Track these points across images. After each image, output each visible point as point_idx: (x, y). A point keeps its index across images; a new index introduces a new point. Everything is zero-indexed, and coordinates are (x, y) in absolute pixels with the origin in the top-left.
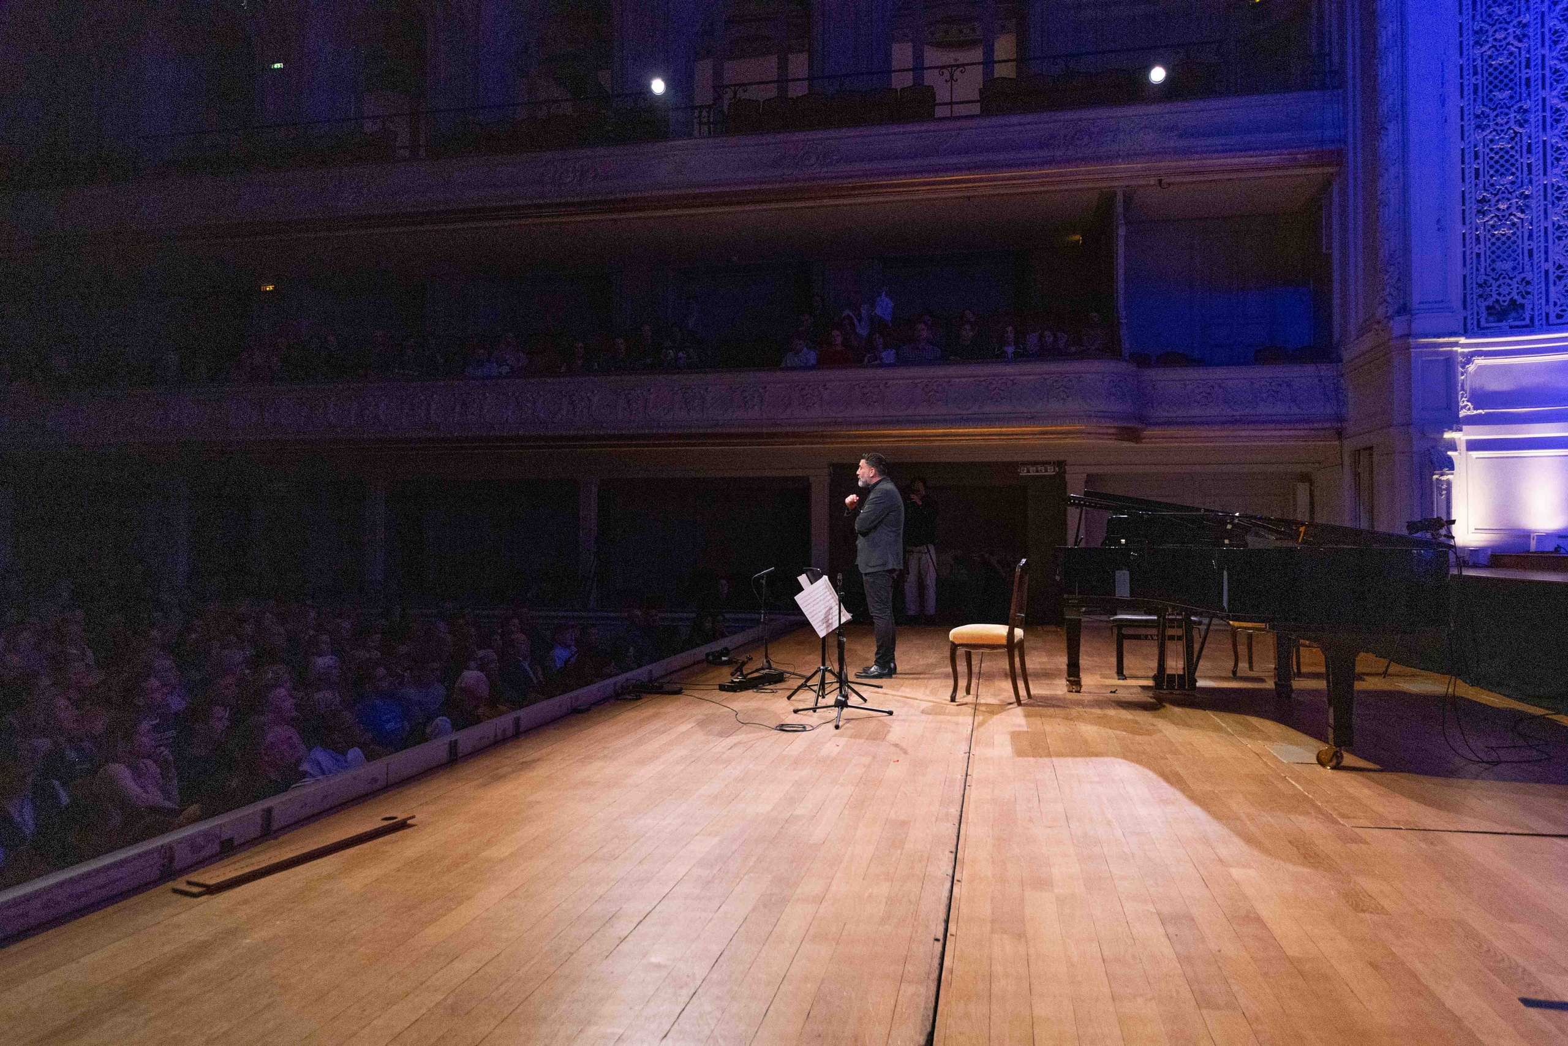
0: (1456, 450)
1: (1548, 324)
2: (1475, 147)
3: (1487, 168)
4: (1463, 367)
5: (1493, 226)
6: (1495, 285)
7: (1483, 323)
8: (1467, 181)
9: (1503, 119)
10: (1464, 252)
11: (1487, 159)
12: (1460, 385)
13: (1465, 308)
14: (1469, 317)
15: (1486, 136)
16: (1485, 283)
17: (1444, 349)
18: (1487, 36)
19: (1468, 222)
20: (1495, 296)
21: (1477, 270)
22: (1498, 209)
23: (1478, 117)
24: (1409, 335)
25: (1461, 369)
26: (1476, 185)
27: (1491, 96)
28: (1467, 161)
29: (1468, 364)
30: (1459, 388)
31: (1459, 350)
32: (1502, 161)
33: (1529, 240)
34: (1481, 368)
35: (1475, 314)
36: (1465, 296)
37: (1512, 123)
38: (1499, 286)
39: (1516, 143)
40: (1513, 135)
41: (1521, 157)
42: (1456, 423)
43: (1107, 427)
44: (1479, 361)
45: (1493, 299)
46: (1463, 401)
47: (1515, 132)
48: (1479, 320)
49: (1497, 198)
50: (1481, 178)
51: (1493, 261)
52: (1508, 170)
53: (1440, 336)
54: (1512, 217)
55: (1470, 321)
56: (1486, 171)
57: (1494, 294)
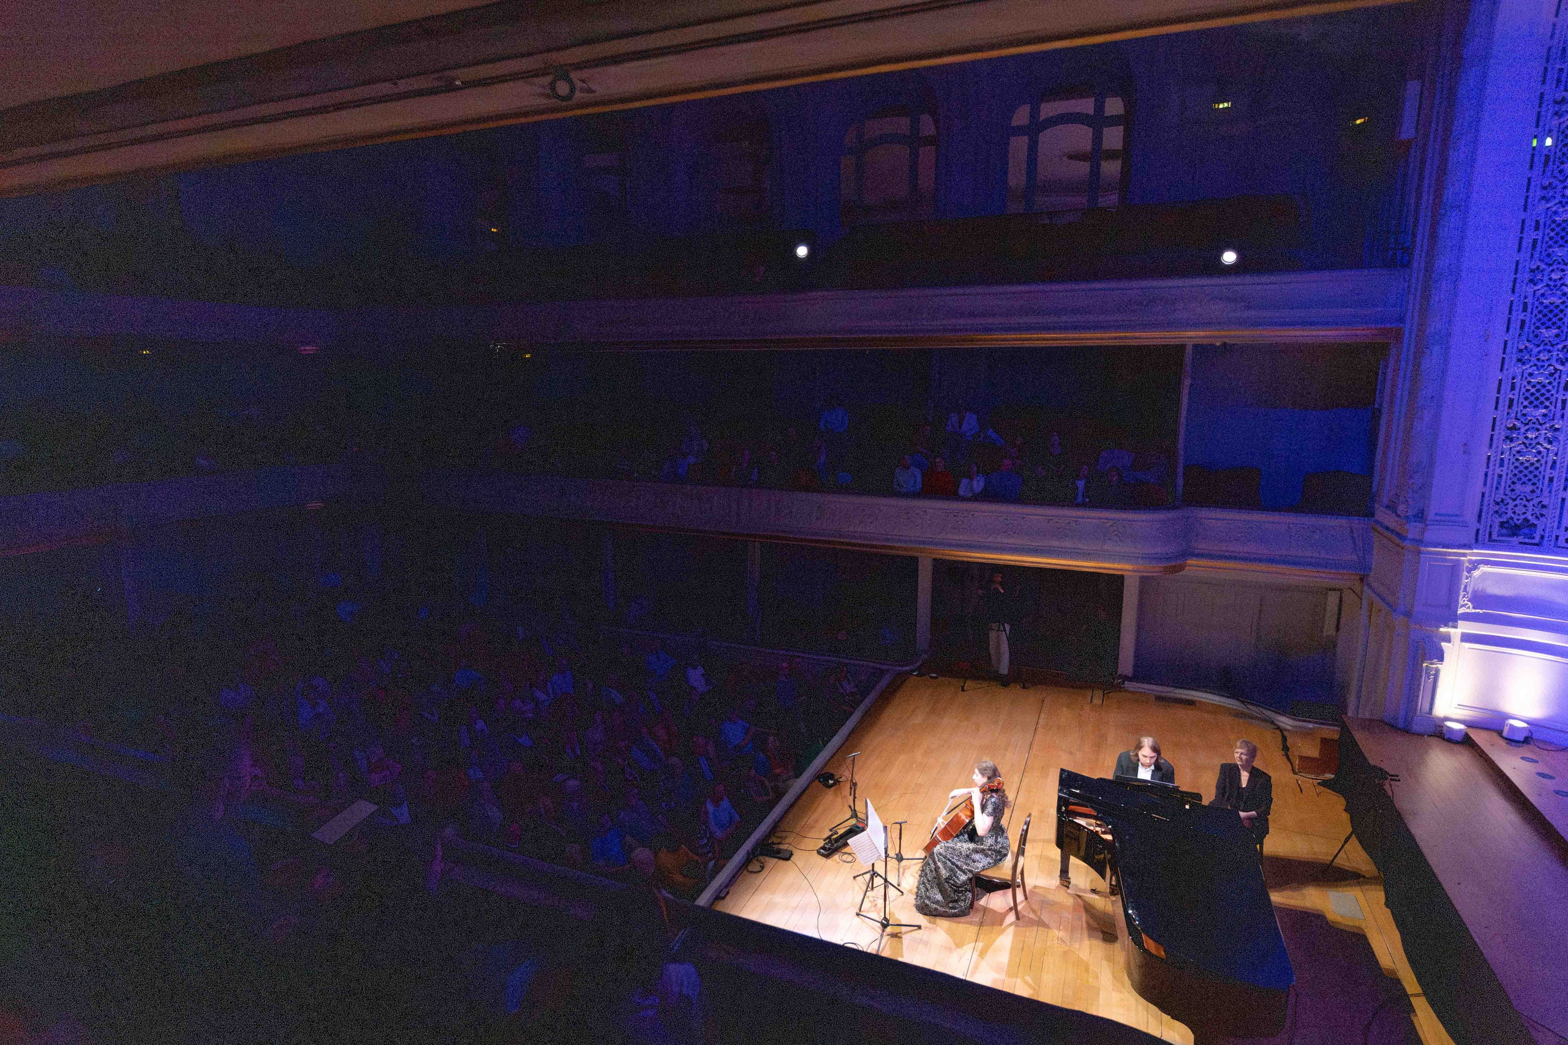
0: (1449, 642)
1: (1556, 546)
2: (1513, 379)
3: (1522, 399)
4: (1469, 572)
5: (1518, 452)
7: (1495, 536)
8: (1500, 409)
9: (1544, 356)
10: (1487, 472)
11: (1523, 390)
12: (1463, 587)
13: (1479, 521)
14: (1482, 530)
15: (1526, 369)
16: (1502, 501)
17: (1452, 558)
18: (1543, 275)
19: (1494, 446)
20: (1510, 514)
21: (1497, 488)
22: (1526, 438)
23: (1521, 351)
24: (1420, 542)
25: (1466, 573)
26: (1508, 414)
27: (1537, 332)
28: (1503, 390)
29: (1474, 570)
30: (1462, 590)
31: (1467, 558)
32: (1538, 395)
33: (1551, 469)
34: (1484, 573)
35: (1488, 527)
36: (1481, 511)
37: (1554, 360)
38: (1516, 506)
39: (1555, 379)
40: (1553, 371)
41: (1557, 392)
42: (1452, 619)
44: (1484, 569)
45: (1507, 517)
46: (1464, 601)
47: (1556, 370)
48: (1490, 534)
49: (1527, 427)
50: (1514, 407)
51: (1514, 483)
52: (1542, 403)
53: (1448, 547)
54: (1538, 446)
55: (1482, 533)
56: (1520, 402)
57: (1510, 512)
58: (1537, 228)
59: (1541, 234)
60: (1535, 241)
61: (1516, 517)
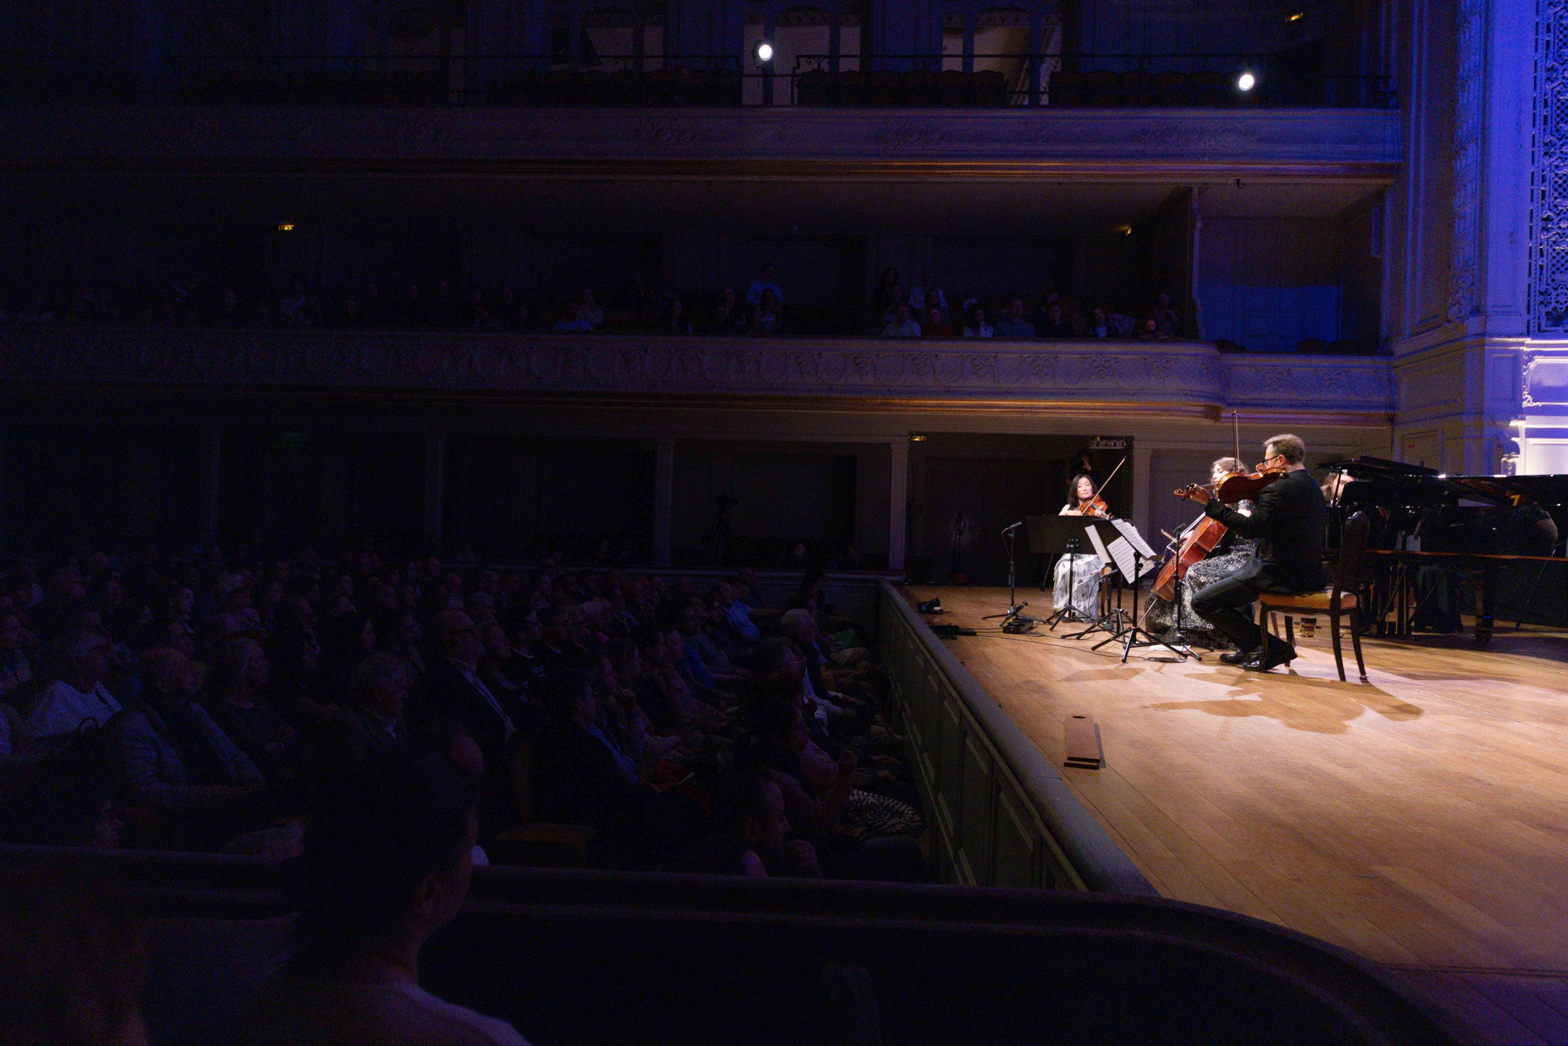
0: (1518, 436)
2: (1543, 171)
3: (1552, 191)
4: (1526, 365)
5: (1554, 242)
7: (1543, 327)
8: (1535, 201)
10: (1530, 264)
11: (1552, 182)
12: (1523, 380)
13: (1529, 312)
14: (1532, 322)
15: (1553, 162)
16: (1546, 292)
17: (1512, 348)
18: (1558, 75)
19: (1534, 238)
20: (1554, 304)
21: (1540, 280)
22: (1560, 228)
23: (1546, 144)
24: (1484, 334)
25: (1524, 366)
26: (1542, 205)
27: (1558, 127)
28: (1536, 183)
29: (1530, 361)
30: (1523, 383)
31: (1525, 349)
32: (1564, 186)
34: (1540, 366)
35: (1537, 318)
36: (1529, 302)
38: (1558, 295)
42: (1520, 412)
43: (1195, 405)
44: (1539, 360)
45: (1551, 306)
46: (1525, 394)
48: (1539, 324)
49: (1559, 217)
50: (1547, 199)
51: (1553, 273)
53: (1510, 337)
55: (1532, 324)
56: (1551, 194)
57: (1553, 301)
58: (1548, 31)
59: (1552, 36)
60: (1548, 43)
61: (1559, 306)
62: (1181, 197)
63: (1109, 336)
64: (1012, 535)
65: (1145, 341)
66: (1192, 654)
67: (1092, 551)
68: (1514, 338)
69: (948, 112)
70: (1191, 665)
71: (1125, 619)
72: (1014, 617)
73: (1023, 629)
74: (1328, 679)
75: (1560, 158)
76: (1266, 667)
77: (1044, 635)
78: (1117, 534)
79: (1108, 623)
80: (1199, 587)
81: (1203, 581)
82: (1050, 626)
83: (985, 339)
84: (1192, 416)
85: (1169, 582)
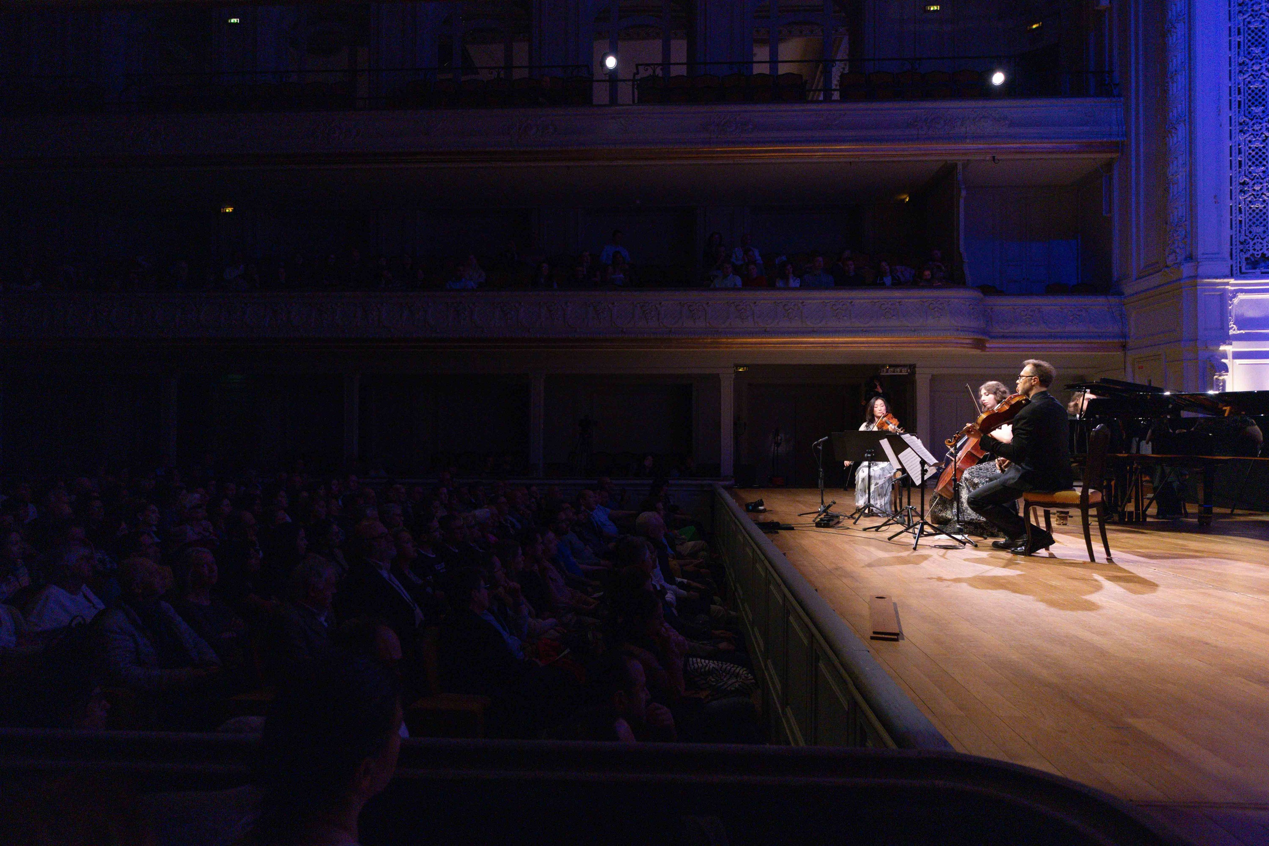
0: (1226, 358)
2: (1239, 145)
3: (1247, 161)
4: (1231, 300)
5: (1250, 202)
6: (1252, 243)
7: (1244, 270)
8: (1234, 169)
9: (1258, 127)
10: (1231, 219)
11: (1247, 154)
12: (1229, 313)
13: (1232, 258)
14: (1234, 266)
15: (1247, 138)
16: (1245, 241)
17: (1219, 287)
18: (1248, 68)
19: (1233, 198)
20: (1252, 251)
21: (1240, 232)
22: (1254, 190)
23: (1241, 124)
24: (1196, 277)
25: (1229, 302)
26: (1239, 172)
27: (1250, 110)
28: (1233, 154)
29: (1234, 298)
30: (1229, 315)
31: (1229, 288)
32: (1257, 157)
34: (1242, 301)
35: (1238, 263)
36: (1232, 250)
37: (1264, 129)
38: (1254, 244)
39: (1266, 144)
40: (1265, 138)
42: (1227, 339)
43: (965, 338)
44: (1242, 296)
45: (1250, 253)
46: (1231, 324)
47: (1266, 136)
48: (1240, 268)
49: (1253, 182)
50: (1243, 168)
51: (1250, 226)
52: (1261, 163)
53: (1217, 278)
54: (1263, 196)
55: (1234, 269)
56: (1246, 163)
57: (1251, 249)
58: (1239, 33)
59: (1242, 38)
60: (1239, 43)
61: (1256, 253)
62: (948, 171)
63: (893, 284)
64: (820, 448)
65: (923, 287)
66: (969, 542)
67: (885, 459)
68: (1220, 279)
69: (759, 107)
70: (968, 551)
71: (914, 513)
72: (825, 514)
73: (831, 523)
74: (1081, 560)
75: (1252, 134)
76: (1030, 552)
77: (848, 528)
78: (906, 446)
79: (900, 517)
80: (973, 487)
81: (976, 482)
82: (854, 521)
83: (793, 289)
84: (962, 347)
85: (949, 483)
